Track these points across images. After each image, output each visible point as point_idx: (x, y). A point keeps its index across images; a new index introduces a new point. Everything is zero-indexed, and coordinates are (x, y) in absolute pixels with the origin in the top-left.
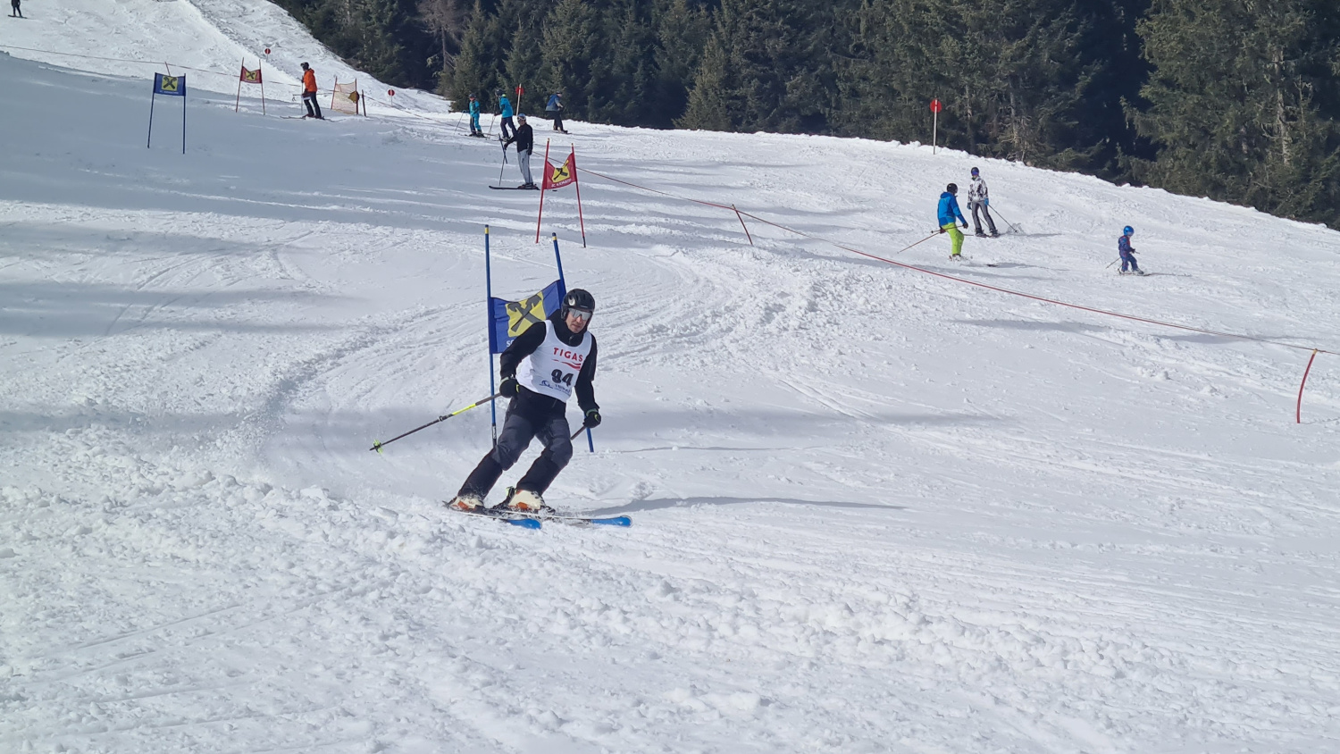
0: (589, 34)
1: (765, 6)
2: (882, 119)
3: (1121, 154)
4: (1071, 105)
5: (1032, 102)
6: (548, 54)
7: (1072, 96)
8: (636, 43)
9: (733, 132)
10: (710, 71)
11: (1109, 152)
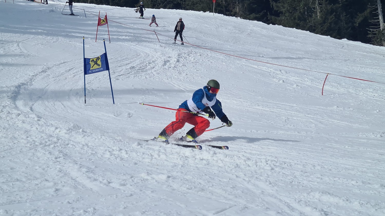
2: (198, 5)
3: (269, 15)
9: (153, 9)
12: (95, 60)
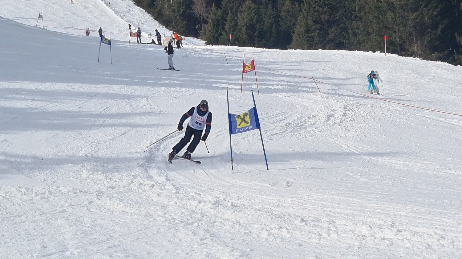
0: (255, 15)
1: (320, 3)
2: (365, 43)
3: (456, 54)
4: (437, 36)
5: (422, 35)
6: (240, 23)
7: (437, 33)
8: (273, 18)
9: (310, 50)
10: (300, 27)
11: (451, 54)
12: (242, 116)
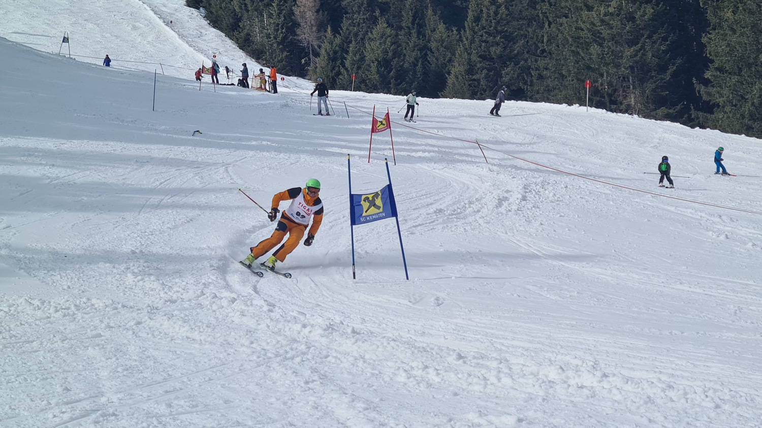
0: (391, 46)
1: (490, 29)
2: (557, 91)
3: (693, 110)
4: (665, 82)
5: (642, 81)
6: (369, 56)
7: (665, 77)
8: (418, 50)
9: (473, 99)
10: (459, 65)
11: (686, 109)
12: (370, 197)
